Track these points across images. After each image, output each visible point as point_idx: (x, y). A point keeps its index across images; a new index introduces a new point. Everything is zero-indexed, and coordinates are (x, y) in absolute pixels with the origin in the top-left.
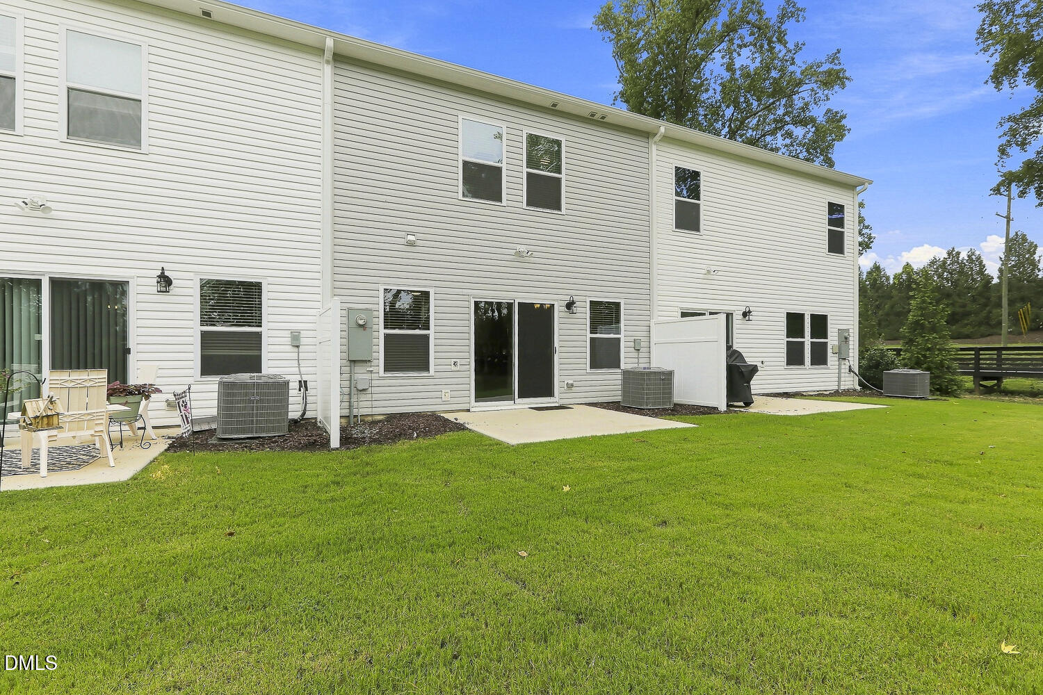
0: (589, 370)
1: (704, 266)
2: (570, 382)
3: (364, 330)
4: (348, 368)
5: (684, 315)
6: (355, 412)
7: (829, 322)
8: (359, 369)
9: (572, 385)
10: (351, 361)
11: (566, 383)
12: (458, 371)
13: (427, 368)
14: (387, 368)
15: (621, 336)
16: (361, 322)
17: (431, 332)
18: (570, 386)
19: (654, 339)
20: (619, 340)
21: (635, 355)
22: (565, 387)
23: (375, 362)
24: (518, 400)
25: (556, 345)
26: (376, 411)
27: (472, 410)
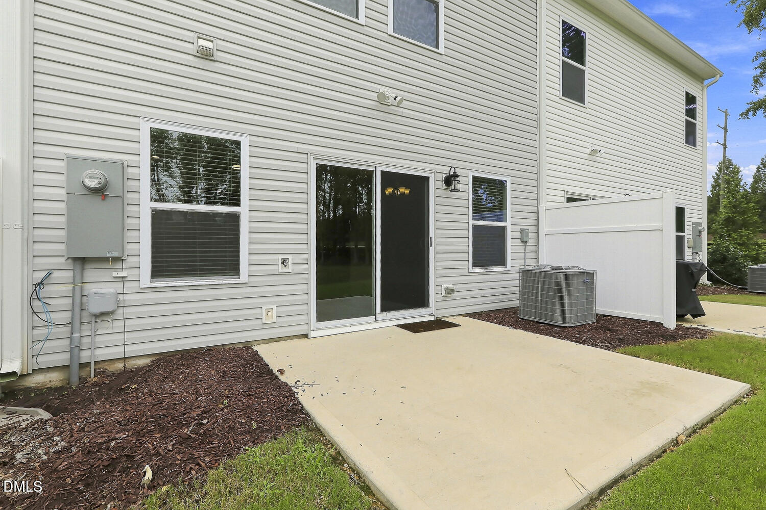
0: (471, 270)
1: (587, 145)
2: (450, 286)
3: (103, 199)
4: (69, 274)
5: (569, 200)
6: (85, 357)
7: (686, 215)
8: (92, 274)
9: (452, 291)
10: (75, 259)
11: (444, 286)
12: (289, 274)
13: (234, 269)
14: (158, 271)
15: (508, 224)
16: (93, 184)
17: (243, 210)
18: (449, 291)
19: (544, 229)
20: (504, 228)
21: (522, 248)
22: (443, 293)
23: (131, 261)
24: (380, 315)
25: (432, 233)
26: (131, 350)
27: (312, 334)
